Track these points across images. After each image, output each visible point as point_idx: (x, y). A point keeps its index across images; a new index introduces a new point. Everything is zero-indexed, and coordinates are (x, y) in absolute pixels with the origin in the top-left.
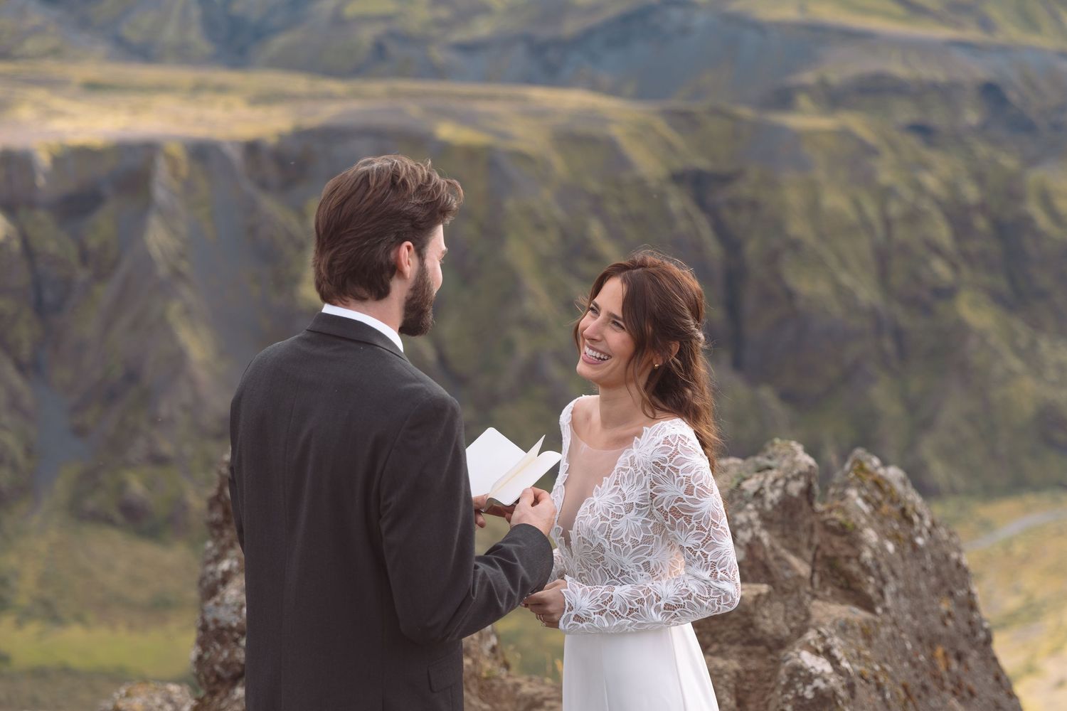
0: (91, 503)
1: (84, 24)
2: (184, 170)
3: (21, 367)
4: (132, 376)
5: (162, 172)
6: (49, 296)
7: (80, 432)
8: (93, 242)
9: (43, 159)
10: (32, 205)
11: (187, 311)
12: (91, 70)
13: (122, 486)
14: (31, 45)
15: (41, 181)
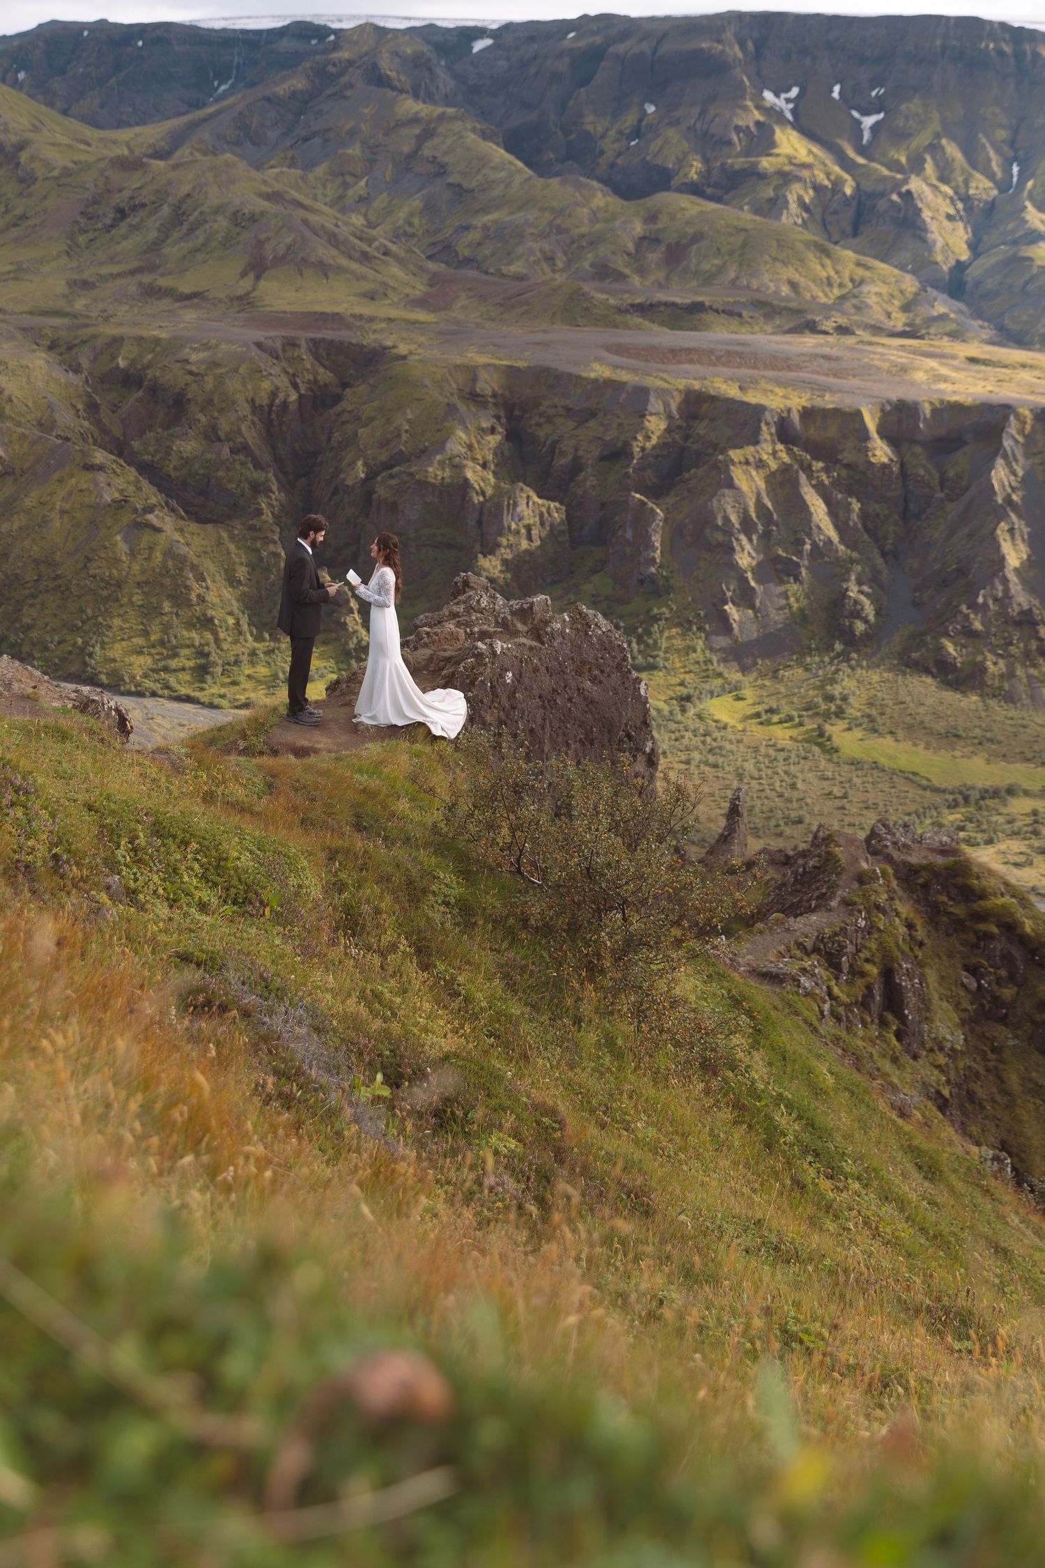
0: (914, 655)
1: (978, 315)
2: (1028, 428)
3: (884, 554)
4: (962, 572)
5: (1013, 428)
6: (912, 506)
7: (917, 604)
8: (951, 474)
9: (927, 409)
10: (913, 442)
11: (1011, 531)
12: (974, 349)
13: (941, 648)
14: (932, 330)
15: (921, 426)
